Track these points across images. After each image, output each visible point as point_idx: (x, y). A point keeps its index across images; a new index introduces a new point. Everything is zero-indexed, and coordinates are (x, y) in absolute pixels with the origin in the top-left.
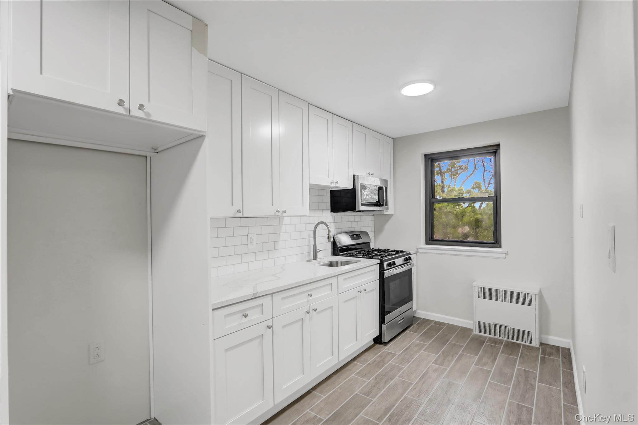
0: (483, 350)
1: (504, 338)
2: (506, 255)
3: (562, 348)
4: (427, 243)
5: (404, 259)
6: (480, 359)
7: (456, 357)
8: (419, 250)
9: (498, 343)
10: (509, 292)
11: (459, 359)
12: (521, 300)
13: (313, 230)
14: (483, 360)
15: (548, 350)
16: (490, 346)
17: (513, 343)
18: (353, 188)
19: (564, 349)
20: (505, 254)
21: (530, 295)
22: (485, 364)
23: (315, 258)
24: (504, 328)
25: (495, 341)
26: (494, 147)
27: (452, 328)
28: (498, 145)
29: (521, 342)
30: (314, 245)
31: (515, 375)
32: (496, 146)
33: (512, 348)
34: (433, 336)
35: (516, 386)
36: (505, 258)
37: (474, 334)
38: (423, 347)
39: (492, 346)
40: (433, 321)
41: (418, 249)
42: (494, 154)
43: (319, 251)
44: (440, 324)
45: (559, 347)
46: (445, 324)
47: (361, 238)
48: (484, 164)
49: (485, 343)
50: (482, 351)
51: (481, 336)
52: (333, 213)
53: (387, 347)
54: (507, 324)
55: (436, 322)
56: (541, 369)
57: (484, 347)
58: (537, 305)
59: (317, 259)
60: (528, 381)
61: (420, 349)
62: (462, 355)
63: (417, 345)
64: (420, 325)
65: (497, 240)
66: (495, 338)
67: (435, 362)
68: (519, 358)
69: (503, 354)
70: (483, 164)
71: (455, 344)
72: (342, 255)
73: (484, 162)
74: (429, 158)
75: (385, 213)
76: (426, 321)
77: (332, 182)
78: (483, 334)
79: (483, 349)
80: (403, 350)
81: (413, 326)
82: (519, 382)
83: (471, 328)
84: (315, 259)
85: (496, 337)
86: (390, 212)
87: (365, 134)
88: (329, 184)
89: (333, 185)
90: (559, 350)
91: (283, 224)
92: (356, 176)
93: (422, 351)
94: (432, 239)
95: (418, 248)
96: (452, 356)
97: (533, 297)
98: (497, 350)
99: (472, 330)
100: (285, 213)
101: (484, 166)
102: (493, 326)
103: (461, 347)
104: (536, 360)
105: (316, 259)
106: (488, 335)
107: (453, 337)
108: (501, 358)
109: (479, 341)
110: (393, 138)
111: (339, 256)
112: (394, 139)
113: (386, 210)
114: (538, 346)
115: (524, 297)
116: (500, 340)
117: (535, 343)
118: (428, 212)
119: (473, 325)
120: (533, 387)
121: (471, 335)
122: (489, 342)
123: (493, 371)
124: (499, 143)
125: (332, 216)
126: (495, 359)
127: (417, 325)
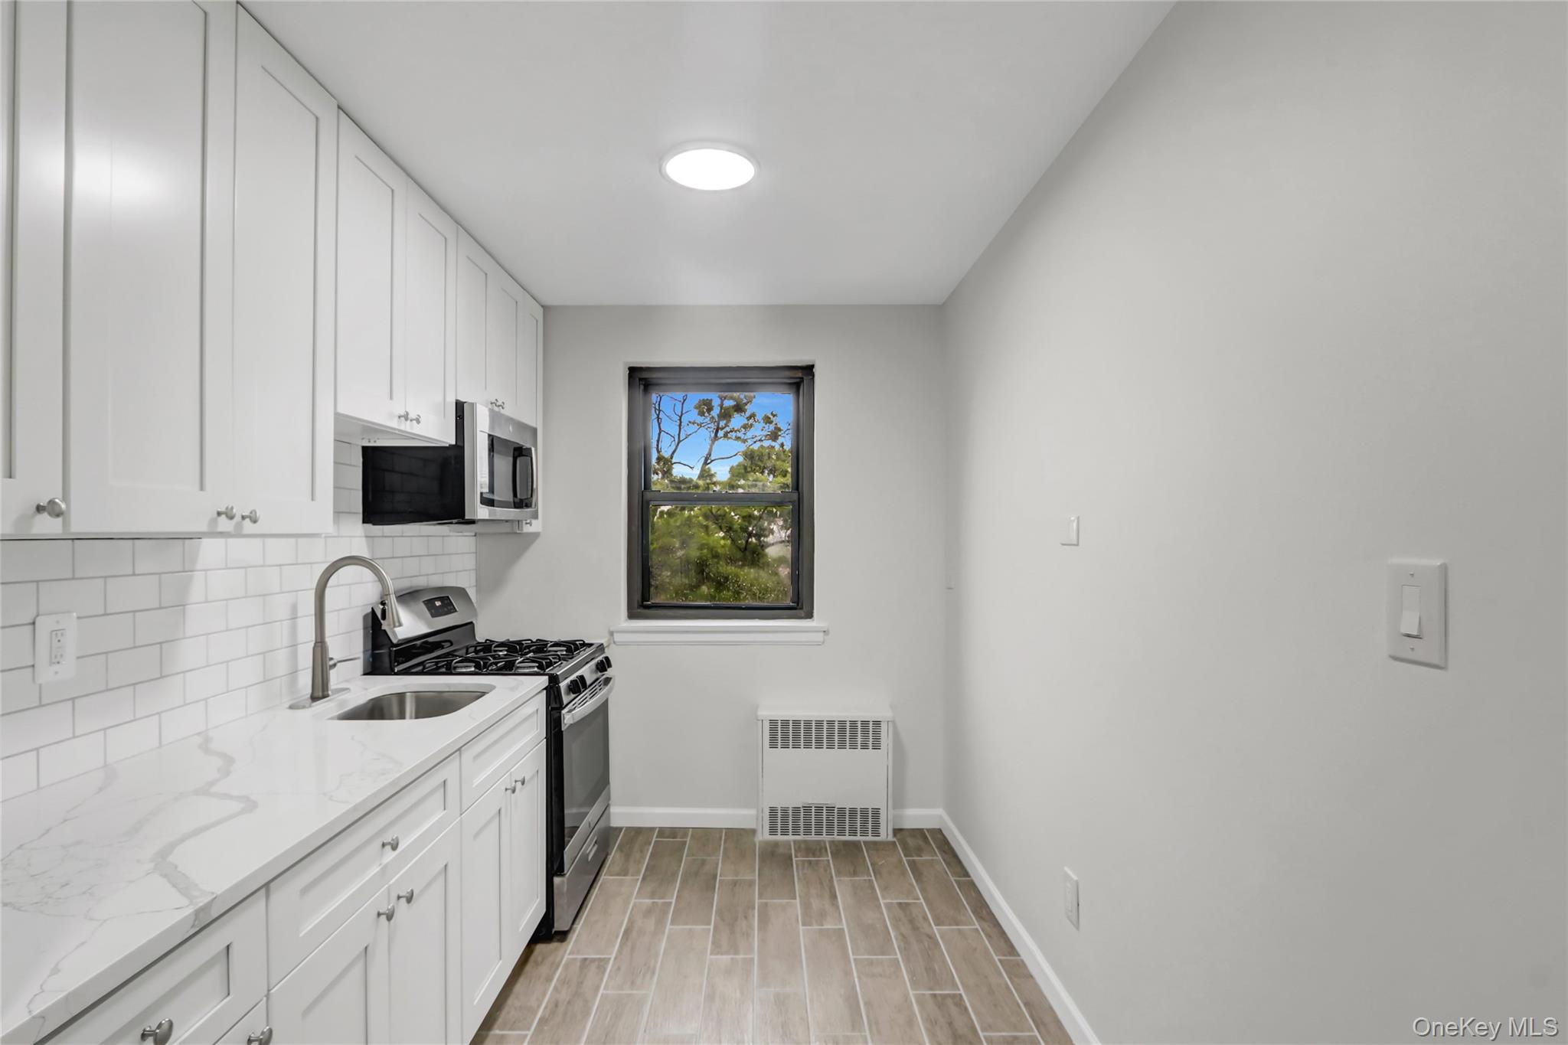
0: (799, 879)
1: (825, 837)
2: (825, 635)
3: (928, 830)
4: (632, 615)
5: (594, 667)
6: (806, 906)
7: (754, 916)
8: (615, 634)
9: (818, 853)
10: (836, 724)
11: (764, 920)
12: (859, 739)
13: (315, 587)
14: (814, 906)
15: (911, 842)
16: (806, 865)
17: (846, 843)
18: (454, 443)
19: (933, 831)
20: (822, 634)
21: (877, 723)
22: (822, 916)
23: (320, 691)
24: (825, 811)
25: (812, 850)
26: (796, 372)
27: (705, 837)
28: (809, 370)
29: (858, 838)
30: (316, 643)
31: (891, 923)
32: (800, 371)
33: (848, 853)
34: (674, 874)
35: (906, 949)
36: (823, 642)
37: (760, 842)
38: (665, 913)
39: (810, 862)
40: (652, 829)
41: (612, 634)
42: (794, 390)
43: (335, 665)
44: (674, 832)
45: (923, 829)
46: (684, 830)
47: (456, 611)
48: (658, 415)
49: (794, 859)
50: (798, 882)
51: (776, 844)
52: (369, 526)
53: (572, 944)
54: (830, 802)
55: (662, 832)
56: (923, 890)
57: (798, 872)
58: (891, 745)
59: (328, 696)
60: (918, 928)
61: (660, 923)
62: (764, 908)
63: (648, 912)
64: (627, 850)
65: (798, 598)
66: (805, 842)
67: (717, 948)
68: (873, 878)
69: (842, 878)
70: (656, 416)
71: (733, 880)
72: (406, 672)
73: (660, 411)
74: (640, 379)
75: (527, 529)
76: (637, 834)
77: (406, 417)
78: (779, 838)
79: (798, 875)
80: (619, 940)
81: (610, 858)
82: (904, 938)
83: (753, 826)
84: (320, 694)
85: (808, 838)
86: (535, 526)
87: (486, 274)
88: (394, 424)
89: (406, 427)
90: (925, 838)
91: (199, 566)
92: (465, 405)
93: (668, 926)
94: (645, 603)
95: (612, 629)
96: (746, 917)
97: (884, 726)
98: (826, 870)
99: (753, 832)
100: (255, 522)
101: (658, 420)
102: (802, 811)
103: (751, 883)
104: (904, 873)
105: (324, 697)
106: (791, 838)
107: (720, 861)
108: (842, 887)
109: (776, 858)
110: (542, 306)
111: (396, 674)
112: (546, 308)
113: (528, 521)
114: (891, 838)
115: (865, 732)
116: (818, 842)
117: (885, 834)
118: (634, 529)
119: (757, 819)
120: (931, 937)
121: (755, 845)
122: (799, 855)
123: (845, 927)
124: (811, 364)
125: (366, 537)
126: (834, 897)
127: (620, 848)
